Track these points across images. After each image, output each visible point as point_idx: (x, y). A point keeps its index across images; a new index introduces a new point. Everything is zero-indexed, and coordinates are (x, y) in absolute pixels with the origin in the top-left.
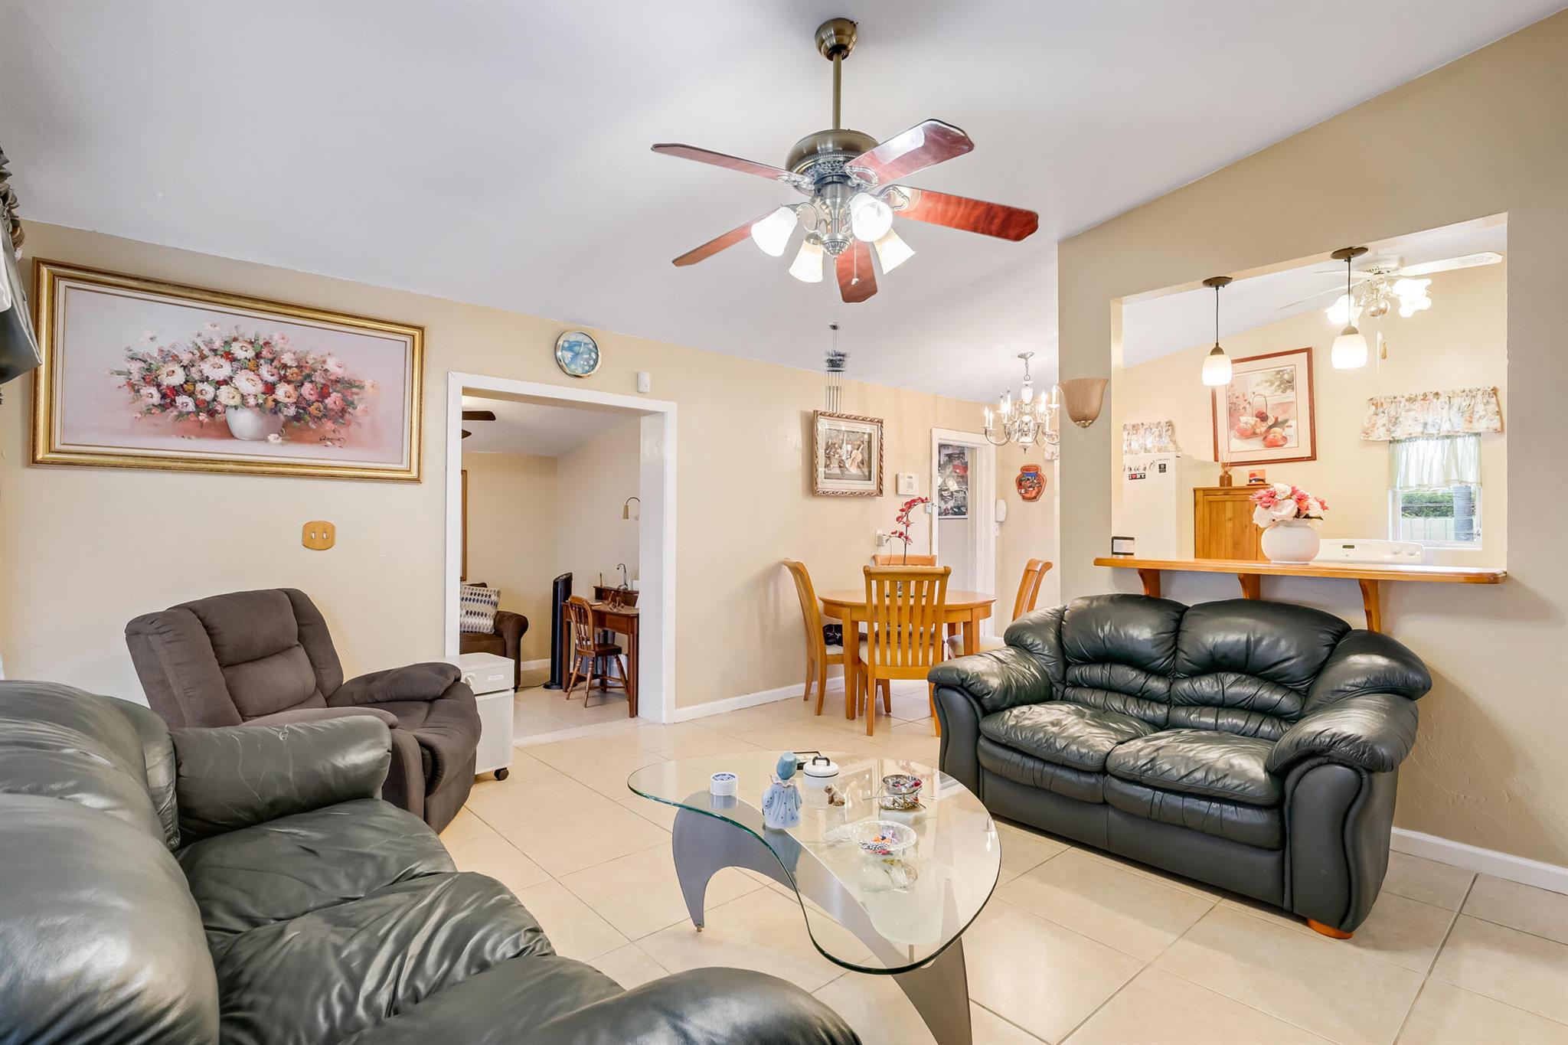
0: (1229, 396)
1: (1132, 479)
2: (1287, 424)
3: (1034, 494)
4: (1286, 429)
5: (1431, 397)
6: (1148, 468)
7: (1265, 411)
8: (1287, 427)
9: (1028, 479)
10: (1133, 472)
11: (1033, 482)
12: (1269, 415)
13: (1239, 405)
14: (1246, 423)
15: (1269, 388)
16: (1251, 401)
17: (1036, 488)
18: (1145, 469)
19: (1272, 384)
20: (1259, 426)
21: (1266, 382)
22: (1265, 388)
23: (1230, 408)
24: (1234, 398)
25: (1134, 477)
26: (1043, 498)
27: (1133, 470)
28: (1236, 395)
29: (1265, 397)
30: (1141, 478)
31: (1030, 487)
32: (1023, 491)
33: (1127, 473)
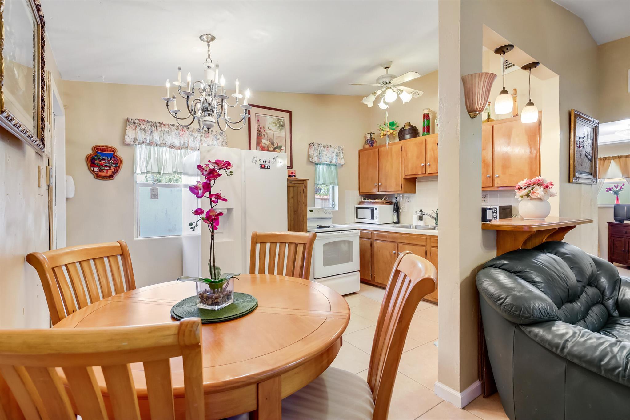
0: (257, 126)
1: (262, 168)
2: (281, 148)
3: (110, 173)
4: (281, 150)
5: (329, 147)
6: (271, 162)
7: (273, 139)
8: (282, 149)
9: (103, 159)
10: (262, 163)
11: (108, 162)
12: (275, 142)
13: (262, 133)
14: (265, 144)
15: (275, 127)
16: (267, 132)
17: (112, 168)
18: (269, 163)
19: (276, 125)
20: (270, 147)
21: (274, 123)
22: (273, 126)
23: (258, 133)
24: (259, 128)
25: (263, 167)
26: (118, 177)
27: (262, 162)
28: (260, 127)
29: (273, 132)
30: (267, 168)
31: (106, 166)
32: (96, 169)
33: (258, 164)
